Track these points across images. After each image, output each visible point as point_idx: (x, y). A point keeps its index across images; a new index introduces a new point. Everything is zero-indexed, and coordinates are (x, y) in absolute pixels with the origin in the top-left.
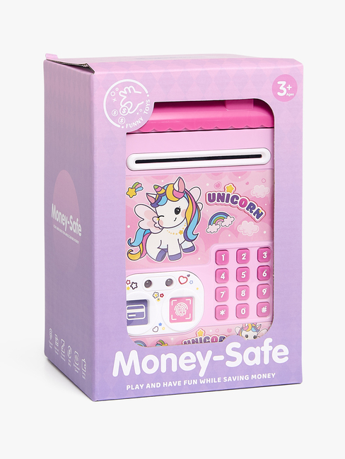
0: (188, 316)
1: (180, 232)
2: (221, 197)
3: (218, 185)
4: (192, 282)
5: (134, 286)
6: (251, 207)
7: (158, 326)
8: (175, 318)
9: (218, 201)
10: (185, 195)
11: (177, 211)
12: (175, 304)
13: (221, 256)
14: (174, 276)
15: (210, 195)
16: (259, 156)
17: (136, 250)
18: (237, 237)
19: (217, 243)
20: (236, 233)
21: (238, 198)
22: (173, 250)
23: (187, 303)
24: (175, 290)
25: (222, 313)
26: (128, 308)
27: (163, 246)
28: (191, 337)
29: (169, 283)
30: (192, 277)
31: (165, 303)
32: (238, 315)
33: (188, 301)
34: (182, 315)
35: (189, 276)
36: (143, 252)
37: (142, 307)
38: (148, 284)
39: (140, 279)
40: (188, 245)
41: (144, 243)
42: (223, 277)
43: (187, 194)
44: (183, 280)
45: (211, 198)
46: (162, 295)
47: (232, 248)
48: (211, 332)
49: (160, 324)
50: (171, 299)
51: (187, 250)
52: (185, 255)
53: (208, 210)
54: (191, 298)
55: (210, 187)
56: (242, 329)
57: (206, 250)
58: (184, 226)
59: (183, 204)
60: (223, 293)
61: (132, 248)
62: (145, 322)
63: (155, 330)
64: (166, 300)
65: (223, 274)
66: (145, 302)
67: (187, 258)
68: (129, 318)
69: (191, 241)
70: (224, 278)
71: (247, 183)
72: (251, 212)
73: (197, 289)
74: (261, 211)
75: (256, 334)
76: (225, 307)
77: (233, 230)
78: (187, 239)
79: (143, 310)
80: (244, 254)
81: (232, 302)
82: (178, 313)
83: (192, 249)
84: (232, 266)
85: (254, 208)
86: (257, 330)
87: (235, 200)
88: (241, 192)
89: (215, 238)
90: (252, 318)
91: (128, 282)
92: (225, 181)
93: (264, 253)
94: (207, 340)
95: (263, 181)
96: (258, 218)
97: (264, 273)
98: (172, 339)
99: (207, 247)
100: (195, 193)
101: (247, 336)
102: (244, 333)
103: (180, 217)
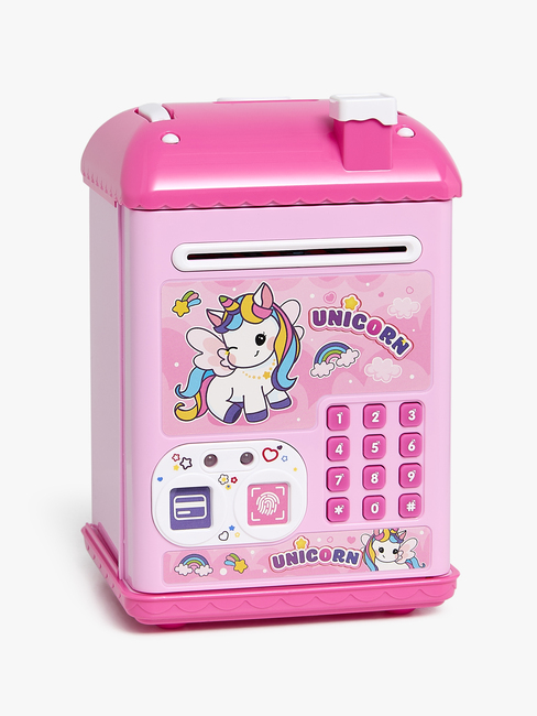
0: (280, 515)
1: (266, 375)
2: (335, 318)
3: (330, 298)
4: (285, 459)
5: (186, 463)
6: (388, 334)
7: (228, 530)
8: (257, 517)
9: (331, 323)
10: (274, 314)
11: (260, 340)
12: (257, 494)
13: (336, 416)
14: (255, 448)
15: (316, 313)
16: (403, 249)
17: (190, 403)
18: (364, 384)
19: (330, 393)
20: (363, 379)
21: (364, 319)
22: (254, 405)
23: (279, 493)
24: (260, 472)
25: (339, 510)
26: (178, 501)
27: (237, 398)
28: (285, 550)
29: (247, 459)
30: (286, 450)
31: (240, 494)
32: (367, 514)
33: (281, 490)
34: (270, 512)
35: (280, 448)
36: (202, 409)
37: (201, 499)
38: (211, 460)
39: (198, 453)
40: (279, 396)
41: (203, 392)
42: (339, 450)
43: (276, 311)
44: (270, 455)
45: (319, 319)
46: (234, 480)
47: (356, 402)
48: (319, 543)
49: (232, 528)
50: (251, 486)
52: (273, 414)
53: (313, 339)
54: (285, 485)
55: (316, 300)
56: (373, 537)
57: (310, 405)
58: (272, 364)
59: (270, 327)
60: (340, 477)
61: (183, 401)
62: (207, 523)
63: (224, 536)
64: (241, 488)
65: (340, 446)
66: (205, 490)
67: (276, 417)
68: (178, 516)
69: (285, 390)
70: (341, 452)
71: (381, 295)
72: (389, 342)
73: (295, 469)
74: (405, 341)
75: (396, 546)
76: (344, 501)
77: (357, 371)
78: (277, 386)
79: (203, 504)
80: (377, 414)
81: (356, 493)
82: (262, 510)
83: (286, 403)
84: (356, 432)
85: (393, 336)
86: (400, 541)
87: (360, 322)
88: (371, 309)
89: (326, 385)
90: (391, 520)
91: (176, 457)
92: (341, 290)
93: (410, 411)
94: (313, 556)
95: (410, 290)
96: (399, 352)
97: (411, 445)
98: (252, 552)
99: (313, 400)
100: (291, 311)
101: (381, 550)
102: (377, 545)
103: (265, 349)
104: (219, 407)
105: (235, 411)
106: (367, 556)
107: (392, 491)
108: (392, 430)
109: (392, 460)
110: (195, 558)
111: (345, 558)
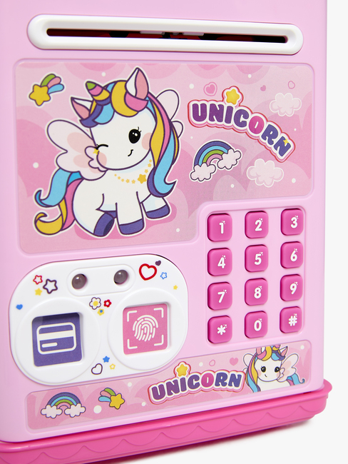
0: (159, 340)
1: (141, 178)
2: (216, 113)
3: (211, 89)
4: (164, 276)
5: (50, 286)
6: (270, 133)
7: (102, 362)
8: (134, 344)
9: (211, 119)
10: (150, 105)
11: (134, 136)
12: (134, 318)
13: (216, 226)
14: (131, 265)
15: (195, 106)
16: (282, 40)
17: (53, 213)
18: (246, 188)
19: (211, 199)
20: (244, 182)
21: (246, 116)
22: (128, 214)
23: (157, 315)
24: (135, 292)
25: (221, 330)
26: (43, 331)
27: (109, 207)
28: (164, 379)
29: (121, 277)
30: (165, 266)
31: (114, 316)
32: (249, 332)
33: (159, 310)
34: (148, 338)
35: (158, 263)
36: (68, 220)
37: (69, 328)
38: (80, 281)
39: (64, 272)
41: (68, 199)
42: (222, 264)
43: (152, 102)
44: (147, 272)
45: (198, 113)
46: (108, 303)
47: (237, 209)
48: (201, 367)
49: (106, 359)
50: (127, 309)
51: (153, 214)
52: (150, 225)
53: (193, 137)
54: (164, 305)
55: (195, 91)
56: (256, 357)
57: (190, 213)
58: (147, 166)
59: (145, 122)
60: (223, 293)
61: (44, 210)
62: (76, 356)
63: (97, 370)
64: (115, 313)
65: (222, 259)
66: (74, 317)
67: (154, 228)
68: (43, 349)
69: (162, 196)
70: (223, 265)
71: (263, 89)
72: (271, 143)
73: (175, 287)
74: (287, 141)
75: (278, 364)
76: (225, 320)
77: (238, 173)
78: (154, 191)
79: (72, 333)
80: (259, 222)
81: (238, 311)
82: (139, 336)
83: (164, 212)
84: (238, 243)
85: (275, 135)
86: (281, 357)
87: (242, 119)
88: (253, 103)
89: (204, 191)
90: (274, 336)
91: (38, 280)
92: (222, 81)
93: (291, 218)
94: (195, 382)
95: (291, 85)
96: (282, 154)
97: (293, 255)
98: (130, 385)
99: (193, 208)
100: (168, 102)
101: (264, 369)
102: (259, 364)
103: (140, 148)
104: (88, 217)
105: (107, 222)
106: (249, 377)
107: (274, 306)
108: (274, 240)
109: (274, 273)
110: (64, 397)
111: (227, 381)
